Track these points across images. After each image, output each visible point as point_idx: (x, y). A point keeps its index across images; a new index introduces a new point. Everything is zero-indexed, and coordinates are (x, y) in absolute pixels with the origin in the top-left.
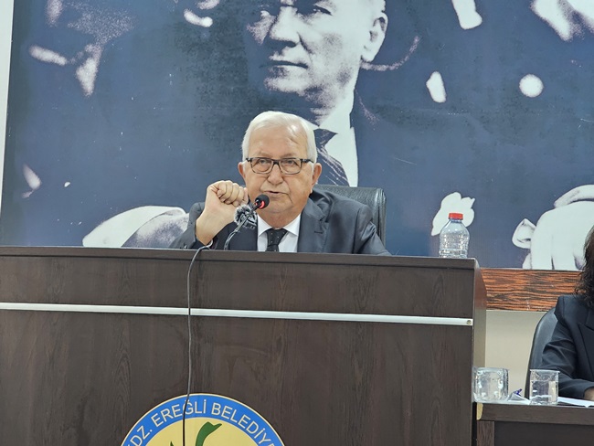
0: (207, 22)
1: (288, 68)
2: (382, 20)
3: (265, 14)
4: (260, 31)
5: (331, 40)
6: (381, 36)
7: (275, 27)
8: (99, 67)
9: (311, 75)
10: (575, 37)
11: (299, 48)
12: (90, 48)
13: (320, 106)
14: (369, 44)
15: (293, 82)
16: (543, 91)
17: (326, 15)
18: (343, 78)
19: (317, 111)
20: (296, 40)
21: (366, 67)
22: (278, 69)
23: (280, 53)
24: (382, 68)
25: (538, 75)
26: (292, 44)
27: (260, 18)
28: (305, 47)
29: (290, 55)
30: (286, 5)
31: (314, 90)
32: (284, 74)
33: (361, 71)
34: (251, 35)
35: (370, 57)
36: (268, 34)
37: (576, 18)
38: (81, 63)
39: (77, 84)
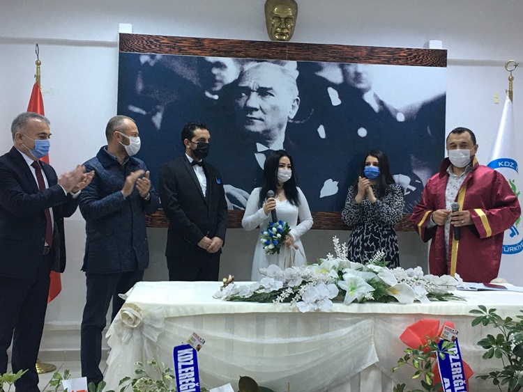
0: (216, 97)
1: (255, 121)
2: (297, 100)
3: (244, 94)
4: (242, 103)
5: (274, 108)
6: (297, 107)
7: (248, 101)
8: (163, 116)
9: (265, 124)
10: (380, 111)
11: (260, 111)
12: (158, 107)
13: (270, 139)
14: (291, 110)
15: (257, 127)
16: (367, 134)
17: (272, 97)
18: (280, 126)
19: (269, 141)
20: (258, 108)
21: (291, 121)
22: (250, 121)
23: (251, 114)
24: (298, 122)
25: (364, 127)
26: (256, 110)
27: (242, 97)
28: (263, 111)
29: (256, 114)
30: (254, 91)
31: (267, 131)
32: (253, 124)
33: (288, 123)
34: (237, 104)
35: (292, 117)
36: (245, 104)
37: (381, 103)
38: (154, 114)
39: (153, 124)
